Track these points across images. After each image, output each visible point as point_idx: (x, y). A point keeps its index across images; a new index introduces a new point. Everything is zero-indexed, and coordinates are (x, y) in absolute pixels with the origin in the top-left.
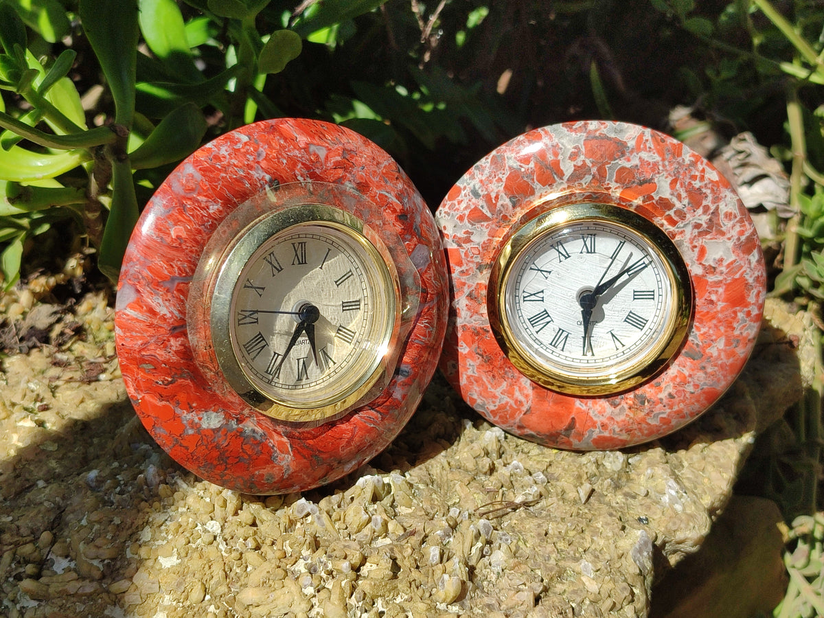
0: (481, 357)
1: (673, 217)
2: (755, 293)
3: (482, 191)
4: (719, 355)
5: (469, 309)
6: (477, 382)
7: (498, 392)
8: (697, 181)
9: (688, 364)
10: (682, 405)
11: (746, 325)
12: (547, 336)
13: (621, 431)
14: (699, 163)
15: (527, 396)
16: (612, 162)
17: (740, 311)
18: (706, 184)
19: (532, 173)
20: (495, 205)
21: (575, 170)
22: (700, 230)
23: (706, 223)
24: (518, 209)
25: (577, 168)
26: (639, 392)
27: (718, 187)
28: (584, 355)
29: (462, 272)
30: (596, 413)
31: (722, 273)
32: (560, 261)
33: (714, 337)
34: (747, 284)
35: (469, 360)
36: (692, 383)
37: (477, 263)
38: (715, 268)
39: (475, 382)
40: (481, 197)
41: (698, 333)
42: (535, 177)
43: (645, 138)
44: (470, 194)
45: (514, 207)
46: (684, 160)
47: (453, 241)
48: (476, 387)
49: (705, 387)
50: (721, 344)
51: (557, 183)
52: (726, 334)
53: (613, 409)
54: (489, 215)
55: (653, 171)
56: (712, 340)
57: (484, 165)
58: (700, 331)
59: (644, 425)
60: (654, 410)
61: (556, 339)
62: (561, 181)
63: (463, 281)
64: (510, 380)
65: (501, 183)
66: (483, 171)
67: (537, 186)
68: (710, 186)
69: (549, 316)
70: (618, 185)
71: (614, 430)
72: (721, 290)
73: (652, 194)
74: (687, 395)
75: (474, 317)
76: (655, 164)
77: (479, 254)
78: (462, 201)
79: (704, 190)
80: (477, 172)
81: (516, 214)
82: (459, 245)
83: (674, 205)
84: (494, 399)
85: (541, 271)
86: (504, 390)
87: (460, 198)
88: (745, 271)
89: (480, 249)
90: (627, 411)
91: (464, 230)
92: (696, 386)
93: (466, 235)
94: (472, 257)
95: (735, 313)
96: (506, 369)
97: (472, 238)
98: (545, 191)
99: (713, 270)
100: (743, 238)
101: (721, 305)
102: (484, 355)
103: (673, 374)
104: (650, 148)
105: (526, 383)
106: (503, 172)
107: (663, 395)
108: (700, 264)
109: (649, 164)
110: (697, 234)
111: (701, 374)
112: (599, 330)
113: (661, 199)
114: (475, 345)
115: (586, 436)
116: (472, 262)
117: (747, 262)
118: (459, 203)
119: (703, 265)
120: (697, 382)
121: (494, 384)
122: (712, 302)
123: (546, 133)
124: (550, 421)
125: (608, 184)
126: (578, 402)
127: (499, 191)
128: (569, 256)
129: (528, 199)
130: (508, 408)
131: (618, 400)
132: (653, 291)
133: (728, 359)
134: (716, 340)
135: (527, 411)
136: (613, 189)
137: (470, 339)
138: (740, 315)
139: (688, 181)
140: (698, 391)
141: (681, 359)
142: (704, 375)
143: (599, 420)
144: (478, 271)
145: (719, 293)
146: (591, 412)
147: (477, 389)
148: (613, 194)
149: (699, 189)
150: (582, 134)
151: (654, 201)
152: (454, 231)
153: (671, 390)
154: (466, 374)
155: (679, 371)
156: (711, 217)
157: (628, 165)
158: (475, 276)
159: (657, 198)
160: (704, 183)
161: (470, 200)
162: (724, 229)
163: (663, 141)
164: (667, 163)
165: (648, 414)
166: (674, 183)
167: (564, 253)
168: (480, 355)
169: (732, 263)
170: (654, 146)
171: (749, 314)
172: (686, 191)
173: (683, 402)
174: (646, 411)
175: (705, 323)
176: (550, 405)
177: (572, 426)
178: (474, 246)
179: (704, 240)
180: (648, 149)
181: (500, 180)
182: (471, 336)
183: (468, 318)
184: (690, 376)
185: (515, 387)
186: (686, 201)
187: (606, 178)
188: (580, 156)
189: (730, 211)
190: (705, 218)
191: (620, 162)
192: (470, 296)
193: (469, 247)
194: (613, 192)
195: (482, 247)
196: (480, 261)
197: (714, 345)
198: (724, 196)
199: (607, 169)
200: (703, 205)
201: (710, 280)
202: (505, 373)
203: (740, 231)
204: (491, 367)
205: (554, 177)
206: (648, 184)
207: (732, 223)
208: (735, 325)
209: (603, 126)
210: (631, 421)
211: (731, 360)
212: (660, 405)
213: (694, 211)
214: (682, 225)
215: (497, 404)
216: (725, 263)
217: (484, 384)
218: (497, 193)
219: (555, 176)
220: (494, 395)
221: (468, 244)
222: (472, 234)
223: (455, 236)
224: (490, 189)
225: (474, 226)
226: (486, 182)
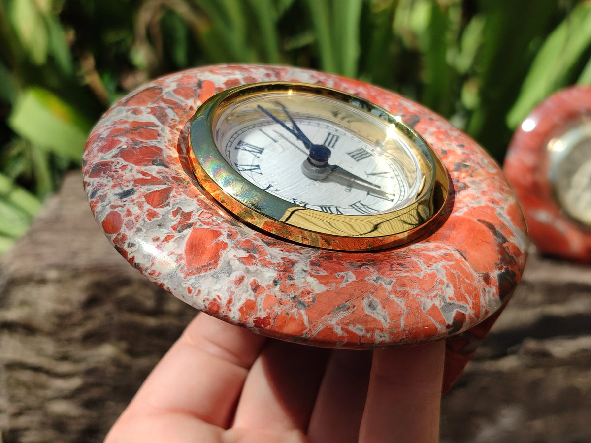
0: (366, 266)
3: (127, 186)
4: (418, 108)
6: (404, 285)
15: (438, 248)
16: (163, 94)
19: (134, 141)
20: (154, 177)
21: (154, 115)
25: (152, 113)
26: (450, 168)
29: (230, 236)
30: (474, 202)
35: (366, 278)
37: (225, 222)
40: (136, 188)
42: (141, 140)
44: (124, 199)
45: (167, 166)
47: (180, 232)
51: (160, 131)
53: (471, 189)
54: (163, 187)
56: (400, 106)
60: (477, 162)
62: (160, 127)
63: (243, 240)
64: (411, 255)
65: (129, 166)
67: (153, 143)
71: (500, 198)
73: (217, 86)
77: (213, 215)
82: (190, 226)
83: (238, 80)
89: (206, 211)
90: (476, 179)
91: (171, 215)
93: (179, 216)
94: (213, 220)
97: (186, 210)
102: (365, 263)
105: (418, 246)
107: (459, 151)
113: (226, 84)
115: (506, 223)
118: (129, 213)
121: (411, 268)
126: (457, 214)
128: (259, 167)
129: (165, 156)
130: (452, 271)
131: (459, 184)
135: (461, 254)
137: (335, 267)
143: (484, 203)
146: (471, 206)
153: (453, 144)
155: (432, 135)
157: (174, 87)
159: (223, 86)
165: (482, 168)
168: (362, 266)
174: (477, 167)
176: (457, 235)
177: (489, 226)
178: (199, 213)
184: (438, 129)
187: (178, 102)
193: (197, 217)
195: (205, 208)
196: (224, 219)
197: (405, 106)
199: (168, 98)
202: (398, 256)
204: (384, 263)
205: (151, 129)
206: (204, 84)
210: (489, 181)
218: (138, 172)
220: (429, 275)
221: (192, 217)
222: (181, 209)
223: (174, 228)
224: (130, 178)
225: (171, 204)
226: (119, 181)
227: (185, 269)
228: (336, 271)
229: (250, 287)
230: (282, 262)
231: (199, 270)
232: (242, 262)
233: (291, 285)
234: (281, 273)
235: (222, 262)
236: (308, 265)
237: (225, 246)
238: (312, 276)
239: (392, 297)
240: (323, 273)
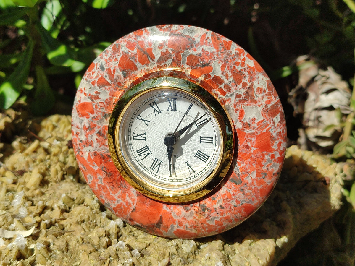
0: (105, 173)
1: (224, 90)
2: (277, 143)
3: (106, 66)
4: (253, 182)
5: (98, 142)
6: (103, 188)
7: (116, 196)
8: (239, 66)
9: (233, 187)
10: (229, 214)
11: (271, 164)
12: (148, 162)
13: (191, 227)
14: (242, 54)
15: (133, 200)
16: (185, 51)
17: (267, 154)
18: (245, 69)
19: (135, 56)
20: (113, 75)
21: (162, 55)
22: (240, 99)
23: (244, 94)
24: (128, 79)
25: (163, 54)
26: (202, 203)
27: (254, 71)
28: (170, 176)
29: (94, 118)
30: (175, 214)
31: (254, 128)
32: (155, 115)
33: (249, 170)
34: (271, 136)
35: (98, 174)
36: (235, 200)
37: (103, 113)
38: (249, 125)
39: (102, 189)
40: (105, 70)
41: (239, 167)
42: (137, 59)
43: (207, 37)
44: (99, 68)
45: (125, 77)
46: (231, 52)
47: (89, 97)
48: (103, 192)
49: (244, 203)
50: (254, 175)
51: (151, 63)
52: (257, 169)
53: (186, 212)
54: (109, 81)
55: (210, 58)
56: (248, 172)
57: (108, 50)
58: (240, 165)
59: (205, 225)
60: (211, 215)
61: (154, 165)
62: (154, 62)
63: (95, 123)
64: (123, 189)
65: (117, 62)
66: (108, 54)
67: (139, 64)
68: (248, 70)
69: (149, 150)
70: (189, 66)
71: (187, 227)
72: (254, 139)
73: (210, 73)
74: (232, 207)
75: (102, 147)
76: (212, 54)
77: (104, 107)
78: (95, 72)
79: (244, 72)
80: (104, 54)
81: (126, 82)
82: (92, 100)
83: (224, 81)
84: (114, 201)
85: (144, 120)
86: (119, 195)
87: (93, 71)
88: (270, 128)
89: (105, 103)
90: (194, 215)
91: (95, 91)
92: (238, 202)
93: (96, 94)
94: (100, 109)
95: (263, 155)
96: (122, 182)
97: (100, 96)
98: (144, 68)
99: (248, 126)
100: (269, 106)
101: (253, 149)
102: (108, 172)
103: (223, 192)
104: (209, 43)
105: (133, 191)
106: (118, 54)
107: (216, 206)
108: (241, 121)
109: (208, 53)
110: (238, 101)
111: (241, 194)
112: (180, 161)
113: (215, 77)
114: (102, 165)
115: (170, 229)
116: (100, 112)
117: (272, 122)
118: (93, 73)
119: (242, 122)
120: (238, 199)
121: (113, 191)
122: (248, 147)
123: (146, 31)
124: (147, 217)
125: (183, 65)
126: (165, 207)
127: (115, 66)
128: (161, 112)
129: (134, 73)
130: (122, 207)
131: (189, 207)
132: (212, 138)
133: (259, 186)
134: (250, 172)
135: (134, 210)
136: (186, 69)
137: (98, 161)
138: (267, 157)
139: (233, 65)
140: (239, 206)
141: (228, 183)
142: (243, 195)
143: (177, 219)
144: (104, 118)
145: (253, 141)
146: (172, 213)
147: (104, 194)
148: (186, 73)
149: (240, 71)
150: (168, 32)
151: (211, 78)
152: (90, 91)
153: (221, 203)
154: (97, 184)
155: (227, 191)
156: (247, 90)
157: (194, 53)
158: (102, 121)
159: (213, 76)
160: (244, 68)
161: (99, 72)
162: (256, 99)
163: (219, 39)
164: (220, 53)
165: (207, 218)
166: (223, 67)
167: (158, 110)
168: (105, 172)
169: (261, 122)
170: (212, 42)
171: (273, 156)
172: (232, 73)
173: (230, 211)
174: (206, 216)
175: (243, 161)
176: (147, 206)
177: (160, 222)
178: (101, 101)
179: (243, 105)
180: (208, 44)
181: (116, 59)
182: (100, 159)
183: (98, 148)
184: (234, 195)
185: (126, 194)
186: (231, 79)
187: (181, 61)
188: (165, 46)
189: (261, 87)
190: (244, 91)
191: (190, 51)
192: (99, 134)
193: (98, 102)
194: (186, 71)
195: (106, 103)
196: (105, 112)
197: (249, 175)
198: (257, 77)
199: (181, 55)
200: (243, 82)
201: (247, 132)
202: (121, 184)
203: (268, 101)
204: (112, 180)
205: (148, 59)
206: (207, 66)
207: (262, 95)
208: (263, 163)
209: (181, 28)
210: (197, 221)
211: (261, 187)
212: (215, 213)
213: (237, 86)
214: (229, 95)
215: (116, 204)
216: (256, 122)
217: (107, 191)
218: (114, 68)
219: (150, 59)
220: (114, 198)
221: (97, 100)
222: (99, 94)
223: (90, 95)
224: (110, 65)
225: (101, 89)
226: (109, 61)
227: (77, 105)
228: (96, 162)
229: (77, 132)
230: (90, 141)
231: (78, 111)
232: (84, 126)
233: (82, 147)
234: (85, 142)
235: (82, 119)
236: (94, 151)
237: (88, 117)
238: (89, 154)
239: (97, 185)
240: (92, 158)
